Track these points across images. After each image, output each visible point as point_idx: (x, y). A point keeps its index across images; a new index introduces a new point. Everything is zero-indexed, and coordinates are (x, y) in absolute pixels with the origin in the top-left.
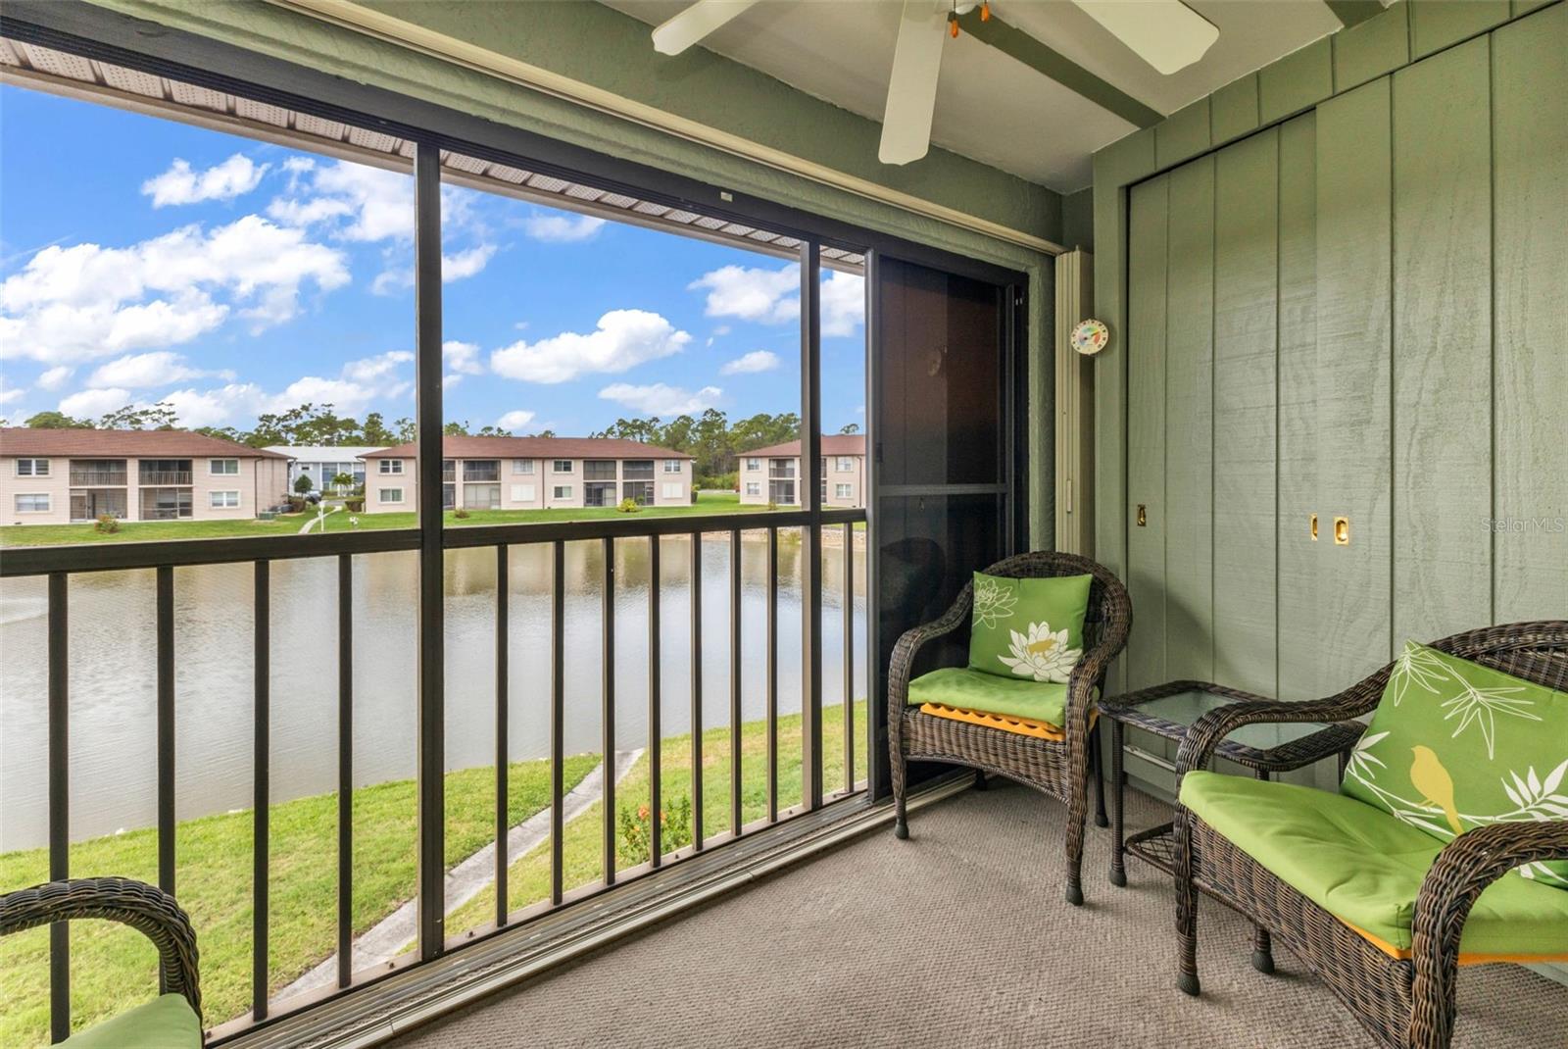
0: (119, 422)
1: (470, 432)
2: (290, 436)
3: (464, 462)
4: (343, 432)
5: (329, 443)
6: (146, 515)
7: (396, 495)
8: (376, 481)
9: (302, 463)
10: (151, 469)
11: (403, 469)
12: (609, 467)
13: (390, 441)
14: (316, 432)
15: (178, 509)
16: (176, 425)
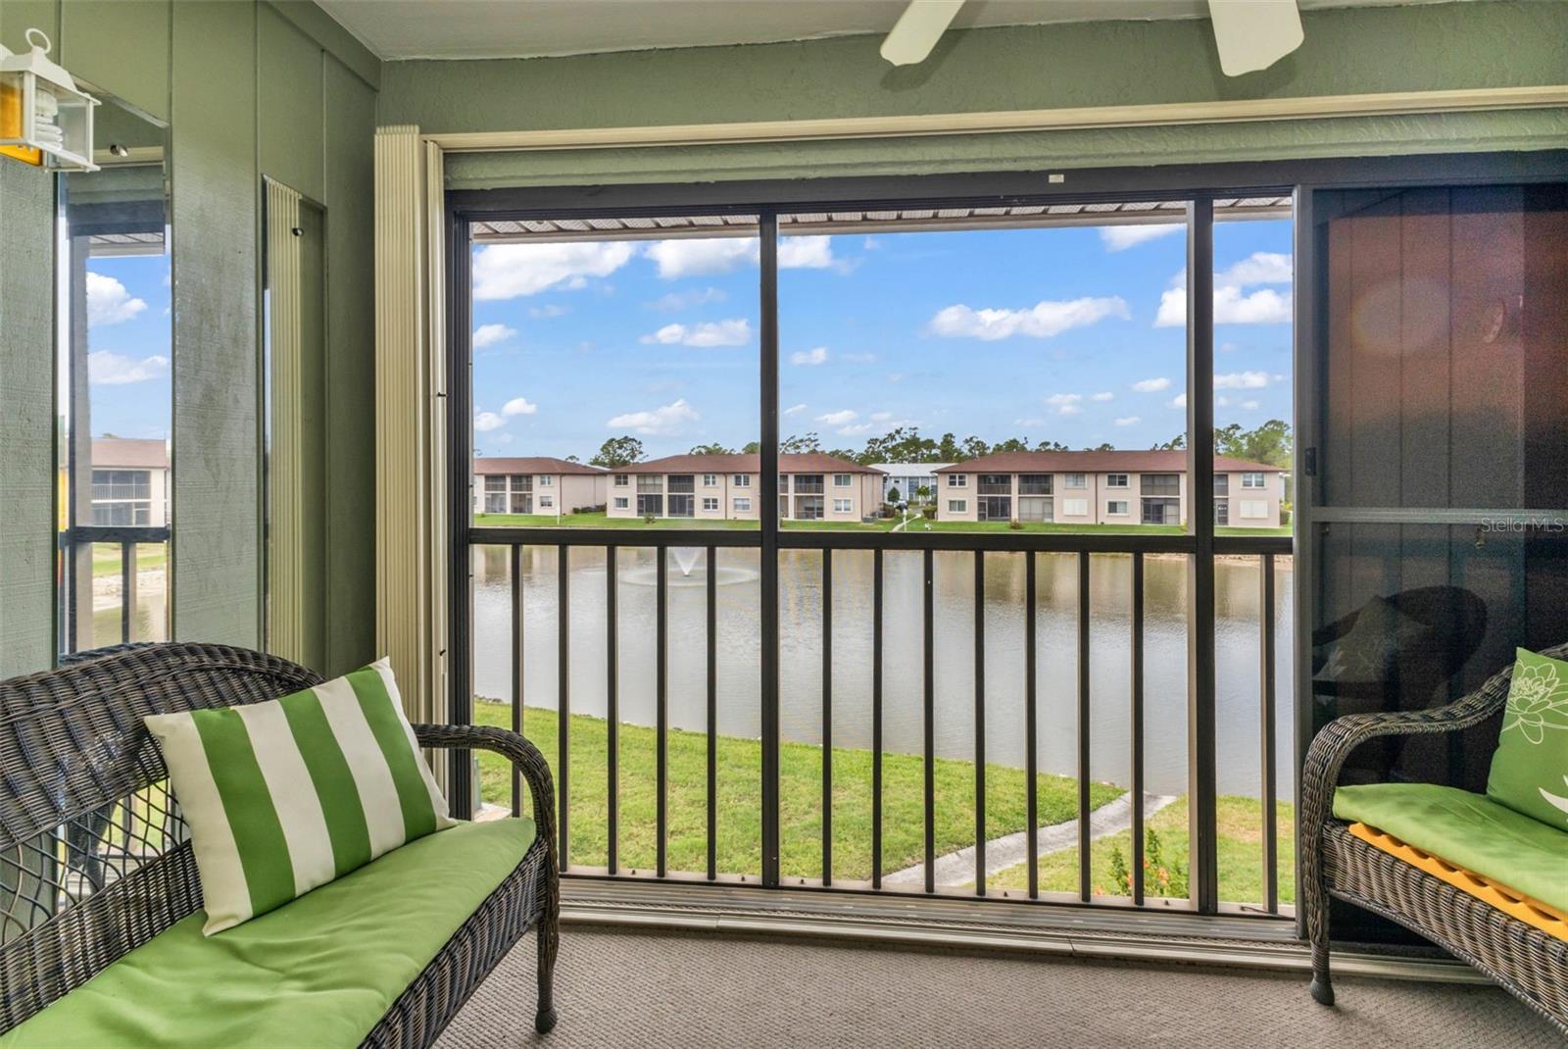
0: (789, 448)
1: (1029, 447)
2: (888, 455)
3: (1020, 476)
4: (925, 451)
5: (915, 460)
6: (798, 516)
7: (961, 505)
8: (946, 493)
9: (895, 477)
10: (801, 482)
11: (967, 483)
12: (1172, 481)
13: (961, 458)
14: (905, 452)
15: (816, 511)
16: (819, 449)
